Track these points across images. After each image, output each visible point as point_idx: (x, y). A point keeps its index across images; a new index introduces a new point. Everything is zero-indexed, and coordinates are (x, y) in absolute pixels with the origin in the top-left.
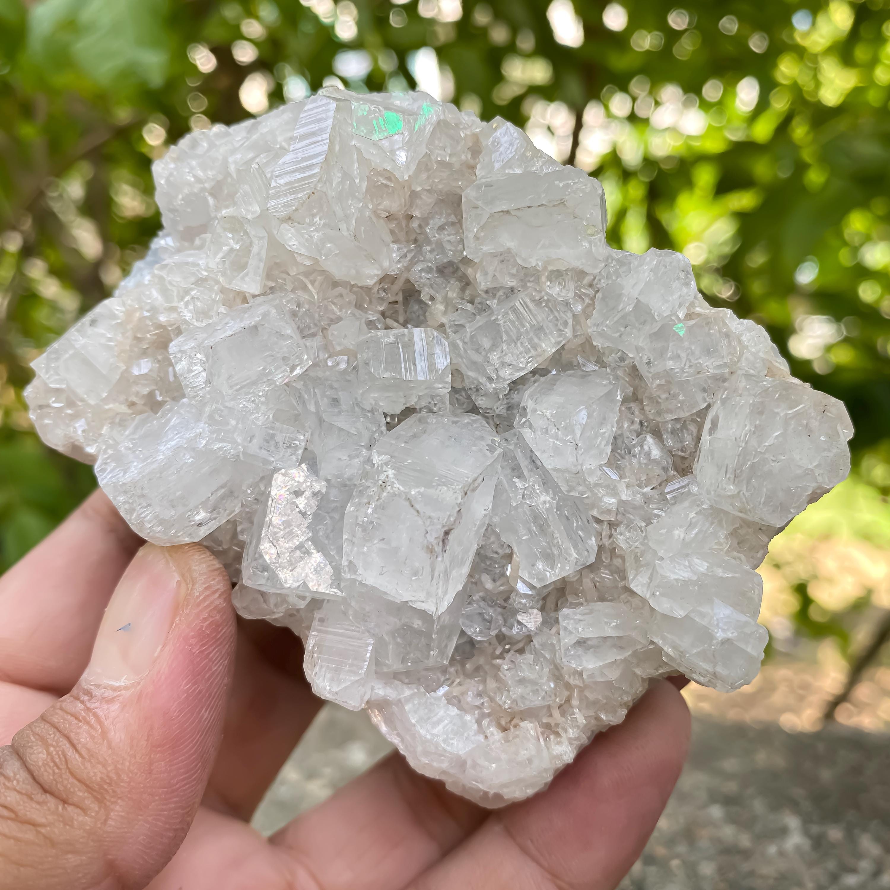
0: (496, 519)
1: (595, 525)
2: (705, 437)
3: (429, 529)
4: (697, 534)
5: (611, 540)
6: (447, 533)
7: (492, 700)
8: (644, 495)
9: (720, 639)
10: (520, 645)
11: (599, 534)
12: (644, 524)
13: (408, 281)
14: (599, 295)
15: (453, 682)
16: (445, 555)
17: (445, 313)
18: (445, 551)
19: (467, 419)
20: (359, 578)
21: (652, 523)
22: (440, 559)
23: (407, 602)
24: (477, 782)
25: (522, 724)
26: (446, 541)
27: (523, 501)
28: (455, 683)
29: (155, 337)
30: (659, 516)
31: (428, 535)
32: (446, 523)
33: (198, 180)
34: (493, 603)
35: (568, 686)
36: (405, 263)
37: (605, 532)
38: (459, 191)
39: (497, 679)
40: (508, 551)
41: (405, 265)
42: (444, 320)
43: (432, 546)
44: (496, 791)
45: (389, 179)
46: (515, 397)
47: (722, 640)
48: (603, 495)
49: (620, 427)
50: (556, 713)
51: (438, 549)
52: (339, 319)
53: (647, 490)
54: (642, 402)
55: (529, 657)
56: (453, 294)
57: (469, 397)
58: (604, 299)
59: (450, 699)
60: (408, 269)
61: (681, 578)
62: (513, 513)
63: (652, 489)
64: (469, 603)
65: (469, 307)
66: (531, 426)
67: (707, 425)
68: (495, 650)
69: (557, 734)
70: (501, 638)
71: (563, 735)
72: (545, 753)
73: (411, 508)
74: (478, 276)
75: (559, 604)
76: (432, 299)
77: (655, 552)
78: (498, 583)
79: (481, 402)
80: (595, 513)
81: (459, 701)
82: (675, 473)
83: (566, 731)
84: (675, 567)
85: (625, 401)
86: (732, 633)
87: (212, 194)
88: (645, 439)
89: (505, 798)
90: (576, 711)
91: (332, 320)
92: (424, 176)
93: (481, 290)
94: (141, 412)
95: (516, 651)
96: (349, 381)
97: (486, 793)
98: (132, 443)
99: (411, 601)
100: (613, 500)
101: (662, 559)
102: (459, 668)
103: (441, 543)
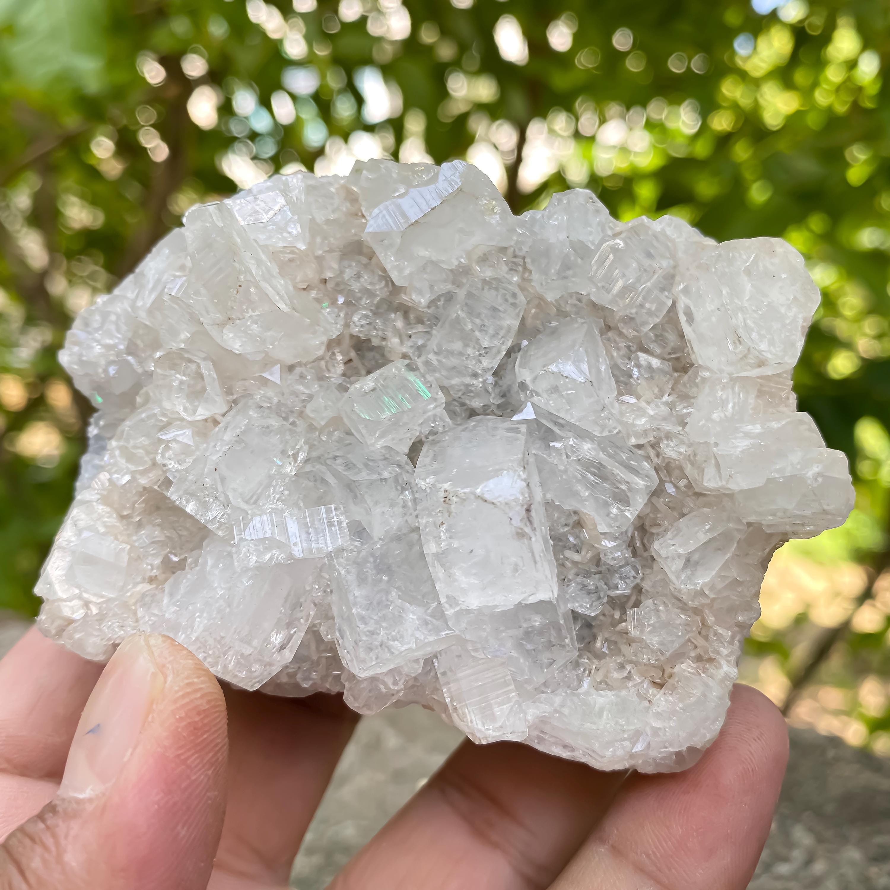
0: (549, 496)
1: (640, 452)
2: (687, 330)
3: (510, 515)
4: (733, 408)
5: (661, 457)
6: (528, 510)
7: (635, 663)
8: (666, 403)
9: (811, 477)
10: (633, 598)
11: (648, 458)
12: (680, 428)
13: (352, 336)
14: (528, 260)
15: (590, 672)
16: (537, 533)
17: (402, 342)
18: (535, 528)
19: (472, 423)
20: (463, 607)
21: (687, 423)
22: (533, 539)
23: (520, 603)
24: (666, 748)
25: (675, 670)
26: (531, 519)
27: (569, 460)
28: (593, 671)
29: (143, 505)
30: (690, 413)
31: (513, 522)
32: (523, 501)
33: (108, 347)
34: (587, 574)
35: (696, 611)
36: (341, 322)
37: (652, 453)
38: (356, 238)
39: (630, 642)
40: (576, 518)
41: (342, 323)
42: (404, 350)
43: (521, 529)
44: (688, 745)
45: (292, 252)
46: (505, 382)
47: (813, 477)
48: (634, 419)
49: (612, 358)
50: (700, 641)
51: (528, 530)
52: (311, 397)
53: (665, 398)
54: (617, 329)
55: (648, 603)
56: (400, 324)
57: (463, 404)
58: (533, 261)
59: (599, 686)
60: (347, 325)
61: (745, 447)
62: (564, 477)
63: (668, 396)
64: (568, 585)
65: (420, 328)
66: (537, 394)
67: (683, 318)
68: (612, 616)
69: (711, 660)
70: (613, 602)
71: (717, 657)
72: (711, 682)
73: (485, 503)
74: (414, 297)
75: (645, 541)
76: (384, 339)
77: (707, 443)
78: (583, 553)
79: (476, 404)
80: (633, 441)
81: (607, 684)
82: (678, 374)
83: (718, 653)
84: (733, 443)
85: (602, 334)
86: (818, 467)
87: (129, 354)
88: (637, 358)
89: (698, 747)
90: (716, 627)
91: (303, 401)
92: (318, 240)
93: (424, 308)
94: (166, 580)
95: (633, 607)
96: (350, 444)
97: (678, 754)
98: (177, 606)
99: (523, 600)
100: (644, 420)
101: (716, 445)
102: (589, 655)
103: (528, 524)
